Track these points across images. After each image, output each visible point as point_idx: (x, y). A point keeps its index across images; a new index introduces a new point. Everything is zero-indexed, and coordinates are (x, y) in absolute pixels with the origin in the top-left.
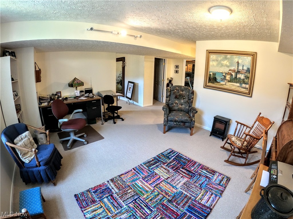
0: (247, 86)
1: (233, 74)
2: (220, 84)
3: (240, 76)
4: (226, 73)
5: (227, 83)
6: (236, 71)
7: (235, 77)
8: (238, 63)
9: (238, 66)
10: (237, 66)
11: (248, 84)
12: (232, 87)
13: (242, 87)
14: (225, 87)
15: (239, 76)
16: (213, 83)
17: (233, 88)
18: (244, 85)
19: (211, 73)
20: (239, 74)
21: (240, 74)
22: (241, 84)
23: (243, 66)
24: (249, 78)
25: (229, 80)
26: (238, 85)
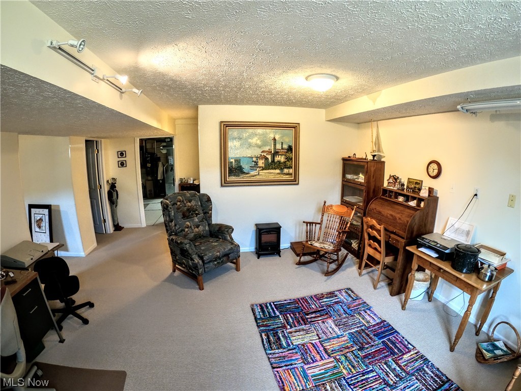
0: (291, 171)
1: (269, 157)
2: (249, 175)
3: (279, 159)
4: (257, 157)
5: (261, 171)
6: (273, 152)
7: (272, 161)
8: (274, 139)
9: (275, 145)
10: (273, 145)
11: (292, 168)
12: (269, 176)
13: (284, 174)
14: (258, 178)
15: (277, 159)
16: (238, 176)
17: (271, 177)
18: (286, 171)
19: (233, 160)
20: (277, 156)
21: (279, 155)
22: (282, 169)
23: (282, 145)
24: (292, 159)
25: (263, 167)
26: (278, 171)
